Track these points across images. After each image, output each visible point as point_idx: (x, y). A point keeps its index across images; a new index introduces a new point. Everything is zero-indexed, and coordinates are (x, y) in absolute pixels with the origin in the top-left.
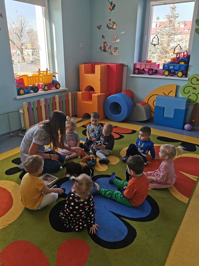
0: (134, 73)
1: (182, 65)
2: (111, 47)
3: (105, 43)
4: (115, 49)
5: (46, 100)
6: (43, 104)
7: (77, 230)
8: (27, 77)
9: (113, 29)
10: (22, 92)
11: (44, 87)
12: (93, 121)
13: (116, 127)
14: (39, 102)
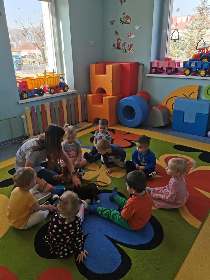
0: (151, 73)
1: (205, 62)
2: (125, 43)
3: (118, 39)
4: (130, 46)
5: (51, 104)
6: (48, 109)
7: (62, 257)
8: (30, 79)
9: (127, 23)
10: (25, 95)
11: (50, 90)
12: (101, 128)
13: (129, 133)
14: (43, 106)
